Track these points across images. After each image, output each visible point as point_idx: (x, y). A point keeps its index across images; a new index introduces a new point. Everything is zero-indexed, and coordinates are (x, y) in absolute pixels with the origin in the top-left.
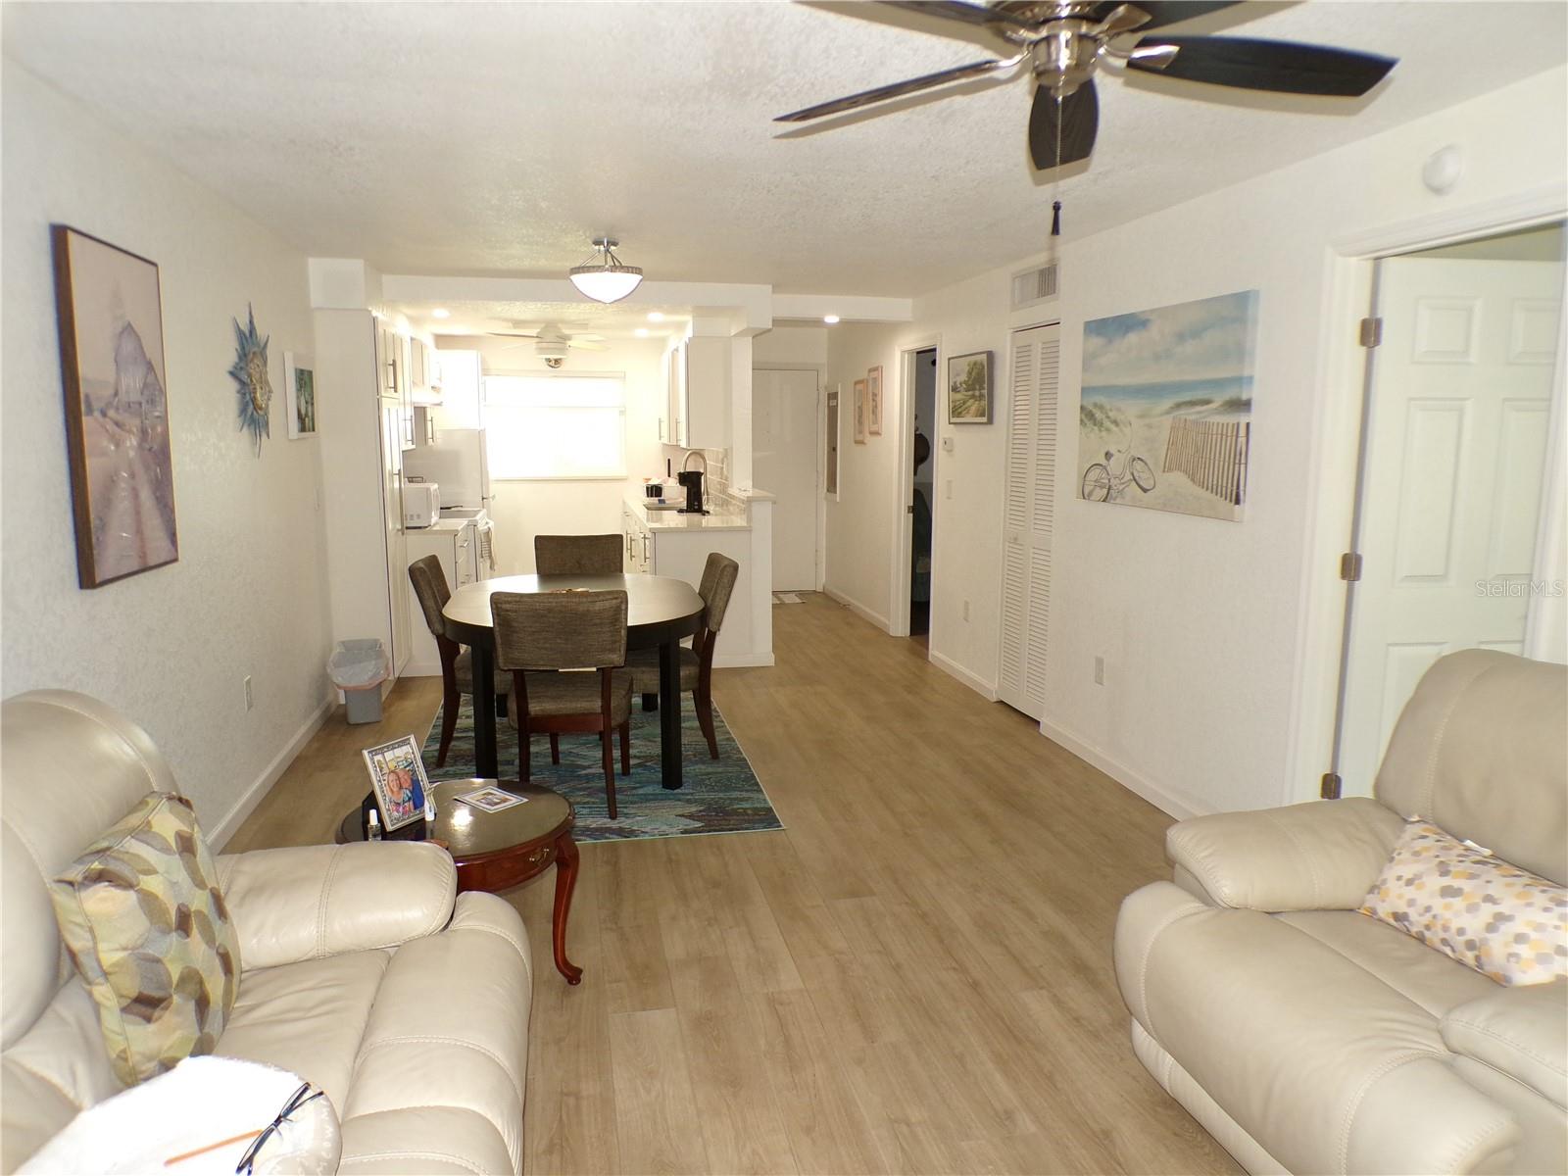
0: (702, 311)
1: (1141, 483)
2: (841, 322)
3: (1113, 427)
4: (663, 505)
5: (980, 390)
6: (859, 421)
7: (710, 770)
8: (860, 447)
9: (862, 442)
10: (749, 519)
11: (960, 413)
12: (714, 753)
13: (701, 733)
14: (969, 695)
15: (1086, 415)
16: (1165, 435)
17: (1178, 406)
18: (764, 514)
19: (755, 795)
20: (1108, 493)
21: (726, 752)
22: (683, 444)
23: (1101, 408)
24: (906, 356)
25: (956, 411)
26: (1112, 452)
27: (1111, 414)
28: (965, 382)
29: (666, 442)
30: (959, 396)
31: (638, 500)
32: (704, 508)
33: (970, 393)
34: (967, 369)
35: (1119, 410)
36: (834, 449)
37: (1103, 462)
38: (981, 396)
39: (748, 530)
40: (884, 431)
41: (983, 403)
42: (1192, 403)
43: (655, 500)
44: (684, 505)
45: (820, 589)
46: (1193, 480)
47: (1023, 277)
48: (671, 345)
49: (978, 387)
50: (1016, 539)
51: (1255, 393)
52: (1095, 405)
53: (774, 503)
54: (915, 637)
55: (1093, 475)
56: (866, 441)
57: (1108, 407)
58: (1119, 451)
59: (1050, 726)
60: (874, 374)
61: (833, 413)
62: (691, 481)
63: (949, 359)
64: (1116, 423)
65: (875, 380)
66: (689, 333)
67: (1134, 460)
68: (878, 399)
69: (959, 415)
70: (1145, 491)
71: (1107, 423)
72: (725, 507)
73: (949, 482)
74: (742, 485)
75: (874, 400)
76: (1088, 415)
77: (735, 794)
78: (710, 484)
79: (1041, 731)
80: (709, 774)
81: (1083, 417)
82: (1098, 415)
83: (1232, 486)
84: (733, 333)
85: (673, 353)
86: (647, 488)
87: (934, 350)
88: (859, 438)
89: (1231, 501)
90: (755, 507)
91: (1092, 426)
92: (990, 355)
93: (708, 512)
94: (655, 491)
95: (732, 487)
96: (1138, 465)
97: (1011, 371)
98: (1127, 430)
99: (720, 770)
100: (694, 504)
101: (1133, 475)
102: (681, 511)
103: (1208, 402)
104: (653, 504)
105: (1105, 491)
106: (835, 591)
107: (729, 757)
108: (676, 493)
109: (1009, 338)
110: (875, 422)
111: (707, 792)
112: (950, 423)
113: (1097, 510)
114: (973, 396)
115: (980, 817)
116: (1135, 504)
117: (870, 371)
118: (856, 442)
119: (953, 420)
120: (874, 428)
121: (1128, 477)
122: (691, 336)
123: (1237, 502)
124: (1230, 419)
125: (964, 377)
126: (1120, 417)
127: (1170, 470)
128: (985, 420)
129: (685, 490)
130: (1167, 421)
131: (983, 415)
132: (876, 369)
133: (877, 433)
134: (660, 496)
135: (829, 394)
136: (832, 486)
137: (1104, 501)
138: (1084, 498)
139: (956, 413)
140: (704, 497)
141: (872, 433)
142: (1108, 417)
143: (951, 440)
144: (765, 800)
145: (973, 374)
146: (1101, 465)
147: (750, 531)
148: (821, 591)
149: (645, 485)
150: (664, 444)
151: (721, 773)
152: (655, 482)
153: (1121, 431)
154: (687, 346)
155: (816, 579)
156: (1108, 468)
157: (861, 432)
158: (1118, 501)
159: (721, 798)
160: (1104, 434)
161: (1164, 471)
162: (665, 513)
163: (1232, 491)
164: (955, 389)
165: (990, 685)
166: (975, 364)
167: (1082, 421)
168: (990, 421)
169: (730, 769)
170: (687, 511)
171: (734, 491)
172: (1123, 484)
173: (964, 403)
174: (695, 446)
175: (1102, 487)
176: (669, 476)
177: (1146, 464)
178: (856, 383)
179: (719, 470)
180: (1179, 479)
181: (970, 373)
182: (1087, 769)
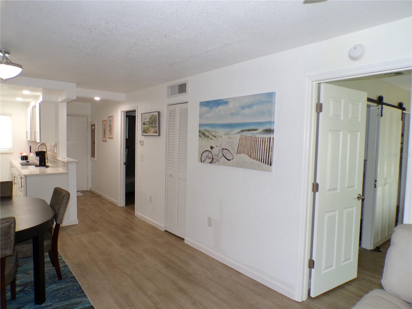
0: (47, 91)
1: (227, 157)
2: (101, 100)
3: (214, 138)
4: (28, 163)
5: (155, 124)
6: (104, 134)
7: (59, 287)
8: (104, 143)
9: (105, 141)
10: (68, 169)
11: (147, 132)
12: (60, 276)
13: (51, 264)
14: (153, 229)
15: (201, 134)
16: (237, 141)
17: (242, 131)
18: (73, 167)
19: (83, 299)
20: (212, 161)
21: (65, 274)
22: (38, 141)
23: (208, 131)
24: (123, 112)
25: (145, 131)
26: (213, 146)
27: (212, 133)
28: (148, 122)
29: (29, 140)
30: (146, 126)
31: (17, 162)
32: (47, 164)
33: (151, 125)
34: (149, 117)
35: (216, 132)
36: (94, 143)
37: (210, 150)
38: (155, 127)
39: (67, 174)
40: (114, 137)
41: (156, 129)
42: (249, 130)
43: (25, 161)
44: (38, 163)
45: (89, 190)
46: (250, 157)
47: (172, 87)
48: (32, 104)
49: (154, 123)
50: (171, 175)
51: (275, 127)
52: (205, 130)
53: (77, 163)
54: (127, 206)
55: (205, 154)
56: (107, 141)
57: (211, 131)
58: (217, 146)
59: (188, 241)
60: (110, 119)
61: (93, 132)
62: (41, 155)
63: (142, 114)
64: (215, 137)
65: (110, 120)
66: (41, 99)
67: (223, 149)
68: (112, 127)
69: (146, 133)
70: (229, 160)
71: (211, 137)
72: (55, 164)
73: (142, 155)
74: (62, 156)
75: (110, 127)
76: (202, 134)
77: (74, 301)
78: (49, 155)
79: (185, 242)
80: (59, 289)
81: (200, 134)
82: (207, 134)
83: (268, 159)
84: (59, 100)
85: (33, 107)
86: (21, 157)
87: (135, 111)
88: (104, 139)
89: (268, 164)
90: (70, 165)
91: (204, 137)
92: (159, 113)
93: (48, 166)
94: (25, 158)
95: (59, 157)
96: (225, 151)
97: (167, 118)
98: (220, 139)
99: (63, 286)
100: (43, 163)
101: (223, 154)
102: (36, 166)
103: (256, 130)
104: (24, 163)
105: (211, 160)
106: (95, 190)
107: (67, 277)
108: (33, 158)
109: (166, 107)
110: (111, 134)
111: (59, 302)
112: (142, 135)
113: (207, 167)
114: (152, 126)
115: (181, 290)
116: (224, 164)
117: (109, 117)
118: (103, 141)
119: (143, 134)
120: (110, 136)
121: (221, 155)
122: (42, 101)
123: (271, 165)
124: (267, 136)
125: (148, 120)
126: (216, 134)
127: (240, 153)
128: (157, 134)
129: (38, 158)
130: (238, 136)
131: (156, 133)
132: (111, 117)
133: (112, 138)
134: (27, 160)
135: (91, 125)
136: (93, 155)
137: (210, 163)
138: (202, 162)
139: (145, 132)
140: (46, 161)
141: (109, 138)
142: (211, 134)
143: (143, 141)
144: (89, 302)
145: (152, 119)
146: (209, 151)
147: (68, 174)
148: (90, 190)
149: (20, 156)
150: (28, 141)
151: (64, 288)
152: (24, 154)
153: (217, 139)
154: (40, 105)
155: (88, 187)
156: (212, 152)
157: (105, 138)
158: (217, 163)
159: (67, 305)
160: (210, 140)
161: (237, 153)
162: (30, 167)
163: (268, 161)
164: (144, 124)
165: (161, 225)
166: (153, 115)
167: (200, 136)
168: (159, 135)
169: (69, 284)
170: (39, 166)
171: (60, 158)
172: (218, 158)
173: (148, 129)
174: (42, 142)
175: (210, 158)
176: (30, 152)
177: (229, 151)
178: (103, 121)
179: (52, 151)
180: (244, 157)
181: (150, 119)
182: (207, 257)
